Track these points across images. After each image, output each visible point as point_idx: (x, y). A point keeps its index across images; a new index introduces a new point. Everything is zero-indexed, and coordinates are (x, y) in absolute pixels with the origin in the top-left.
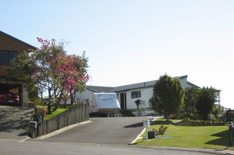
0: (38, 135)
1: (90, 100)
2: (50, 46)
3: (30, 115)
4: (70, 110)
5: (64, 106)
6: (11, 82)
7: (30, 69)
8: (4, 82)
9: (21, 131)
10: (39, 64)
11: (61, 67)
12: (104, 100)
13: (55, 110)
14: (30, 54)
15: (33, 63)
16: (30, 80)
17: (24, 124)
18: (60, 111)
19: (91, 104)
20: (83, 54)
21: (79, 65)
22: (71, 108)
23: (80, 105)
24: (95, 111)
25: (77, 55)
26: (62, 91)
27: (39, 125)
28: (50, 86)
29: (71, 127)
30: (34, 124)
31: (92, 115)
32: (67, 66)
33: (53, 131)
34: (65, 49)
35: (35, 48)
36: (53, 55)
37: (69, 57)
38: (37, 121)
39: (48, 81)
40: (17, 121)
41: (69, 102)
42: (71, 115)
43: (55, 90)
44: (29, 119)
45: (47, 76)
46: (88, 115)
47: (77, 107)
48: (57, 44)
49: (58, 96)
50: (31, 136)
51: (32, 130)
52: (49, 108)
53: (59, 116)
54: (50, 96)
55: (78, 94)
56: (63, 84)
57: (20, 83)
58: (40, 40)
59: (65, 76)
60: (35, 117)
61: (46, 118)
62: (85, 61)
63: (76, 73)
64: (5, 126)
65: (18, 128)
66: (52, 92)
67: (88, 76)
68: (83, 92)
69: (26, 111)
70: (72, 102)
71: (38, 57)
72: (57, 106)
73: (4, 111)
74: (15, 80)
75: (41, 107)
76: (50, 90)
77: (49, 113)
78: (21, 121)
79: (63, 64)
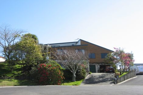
0: (117, 83)
1: (136, 69)
2: (119, 50)
3: (114, 76)
4: (128, 73)
5: (126, 72)
6: (106, 64)
7: (112, 59)
8: (104, 64)
9: (111, 82)
10: (115, 57)
11: (124, 57)
12: (141, 68)
13: (123, 73)
14: (112, 54)
15: (113, 57)
16: (112, 63)
17: (112, 79)
18: (125, 73)
19: (136, 70)
20: (132, 52)
21: (130, 56)
22: (129, 72)
23: (132, 71)
24: (138, 73)
25: (129, 53)
26: (125, 66)
27: (117, 79)
28: (120, 65)
29: (129, 79)
30: (115, 79)
31: (137, 74)
32: (126, 57)
33: (122, 81)
34: (124, 51)
35: (113, 51)
36: (120, 53)
37: (126, 54)
38: (116, 78)
39: (119, 63)
40: (109, 78)
41: (128, 70)
42: (129, 75)
43: (122, 66)
44: (113, 77)
45: (119, 61)
46: (136, 74)
47: (131, 72)
48: (121, 49)
49: (123, 68)
50: (114, 83)
51: (115, 81)
52: (120, 73)
53: (124, 76)
54: (120, 68)
55: (131, 67)
56: (125, 64)
57: (109, 64)
58: (115, 48)
59: (125, 61)
60: (116, 77)
61: (119, 77)
62: (132, 54)
63: (129, 59)
64: (105, 80)
65: (110, 81)
66: (121, 67)
67: (134, 60)
68: (133, 66)
69: (112, 74)
71: (115, 55)
72: (124, 71)
73: (104, 75)
75: (118, 73)
76: (120, 66)
77: (121, 75)
78: (111, 78)
79: (124, 56)
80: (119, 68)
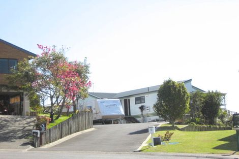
0: (41, 144)
1: (93, 107)
2: (50, 52)
3: (33, 124)
4: (73, 118)
5: (67, 114)
6: (12, 91)
7: (30, 77)
8: (5, 91)
9: (24, 140)
10: (39, 71)
11: (63, 74)
12: (107, 106)
13: (57, 118)
14: (30, 62)
15: (33, 70)
16: (31, 88)
17: (26, 134)
18: (63, 119)
19: (94, 111)
20: (85, 60)
21: (80, 71)
22: (75, 115)
23: (83, 113)
24: (98, 118)
25: (78, 62)
26: (64, 98)
27: (41, 134)
28: (52, 94)
29: (74, 135)
30: (37, 133)
31: (96, 122)
32: (69, 73)
33: (56, 139)
35: (35, 55)
36: (54, 62)
37: (70, 63)
38: (40, 129)
39: (50, 88)
40: (19, 130)
41: (72, 110)
42: (75, 123)
43: (57, 98)
44: (31, 128)
45: (49, 84)
46: (91, 122)
47: (79, 114)
48: (57, 51)
49: (60, 104)
50: (33, 145)
51: (35, 139)
53: (62, 124)
54: (52, 104)
55: (80, 101)
56: (65, 91)
57: (22, 91)
58: (40, 47)
59: (67, 83)
60: (38, 126)
61: (48, 127)
62: (87, 67)
63: (78, 80)
64: (8, 136)
65: (20, 138)
66: (54, 100)
67: (90, 83)
68: (86, 99)
69: (29, 120)
70: (75, 109)
71: (39, 64)
72: (60, 114)
73: (5, 121)
74: (16, 88)
75: (44, 115)
76: (52, 97)
77: (52, 121)
78: (23, 131)
79: (64, 71)
80: (48, 103)
